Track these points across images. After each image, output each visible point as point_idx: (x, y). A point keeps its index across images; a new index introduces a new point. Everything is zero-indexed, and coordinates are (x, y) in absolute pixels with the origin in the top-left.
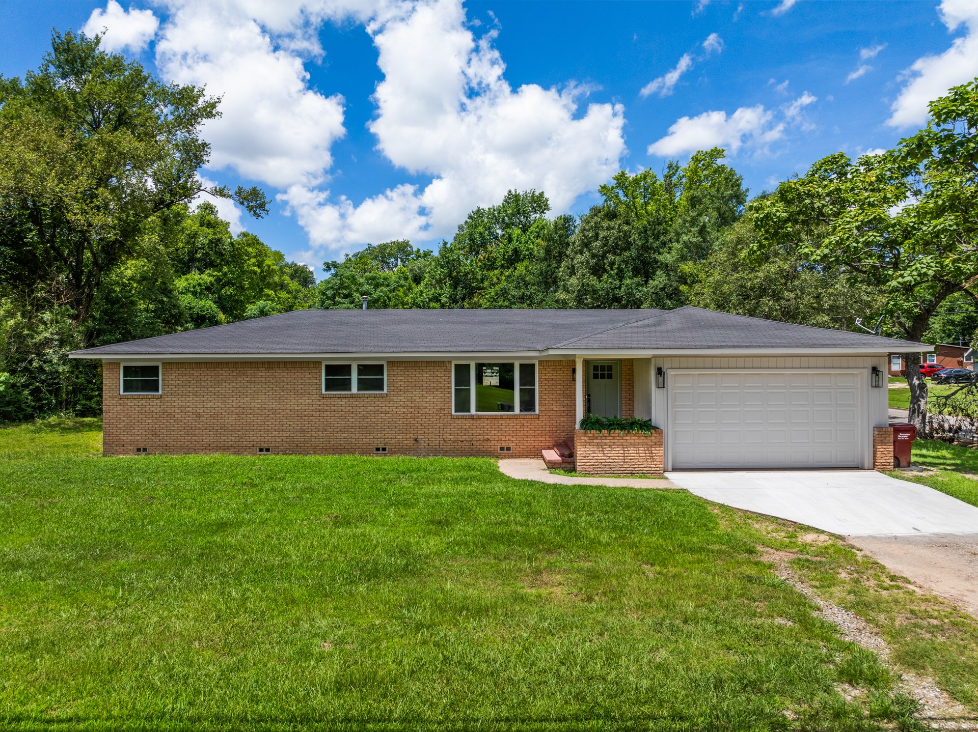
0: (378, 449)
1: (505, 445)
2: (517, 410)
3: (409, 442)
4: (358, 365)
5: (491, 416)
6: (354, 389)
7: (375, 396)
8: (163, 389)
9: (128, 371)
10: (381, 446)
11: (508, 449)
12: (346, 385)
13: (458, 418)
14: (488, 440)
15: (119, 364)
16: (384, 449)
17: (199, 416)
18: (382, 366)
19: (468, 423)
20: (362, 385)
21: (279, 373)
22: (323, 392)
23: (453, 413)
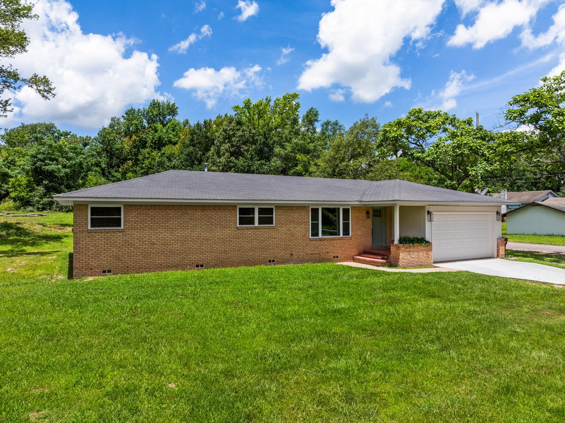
0: (270, 261)
1: (336, 255)
2: (341, 235)
3: (288, 256)
4: (259, 208)
5: (330, 238)
6: (256, 224)
7: (269, 228)
8: (125, 225)
9: (95, 211)
10: (272, 259)
11: (337, 257)
12: (252, 222)
13: (313, 240)
14: (328, 252)
15: (88, 205)
16: (273, 261)
17: (153, 244)
18: (272, 209)
19: (318, 243)
20: (262, 221)
21: (210, 213)
22: (238, 225)
23: (310, 237)
